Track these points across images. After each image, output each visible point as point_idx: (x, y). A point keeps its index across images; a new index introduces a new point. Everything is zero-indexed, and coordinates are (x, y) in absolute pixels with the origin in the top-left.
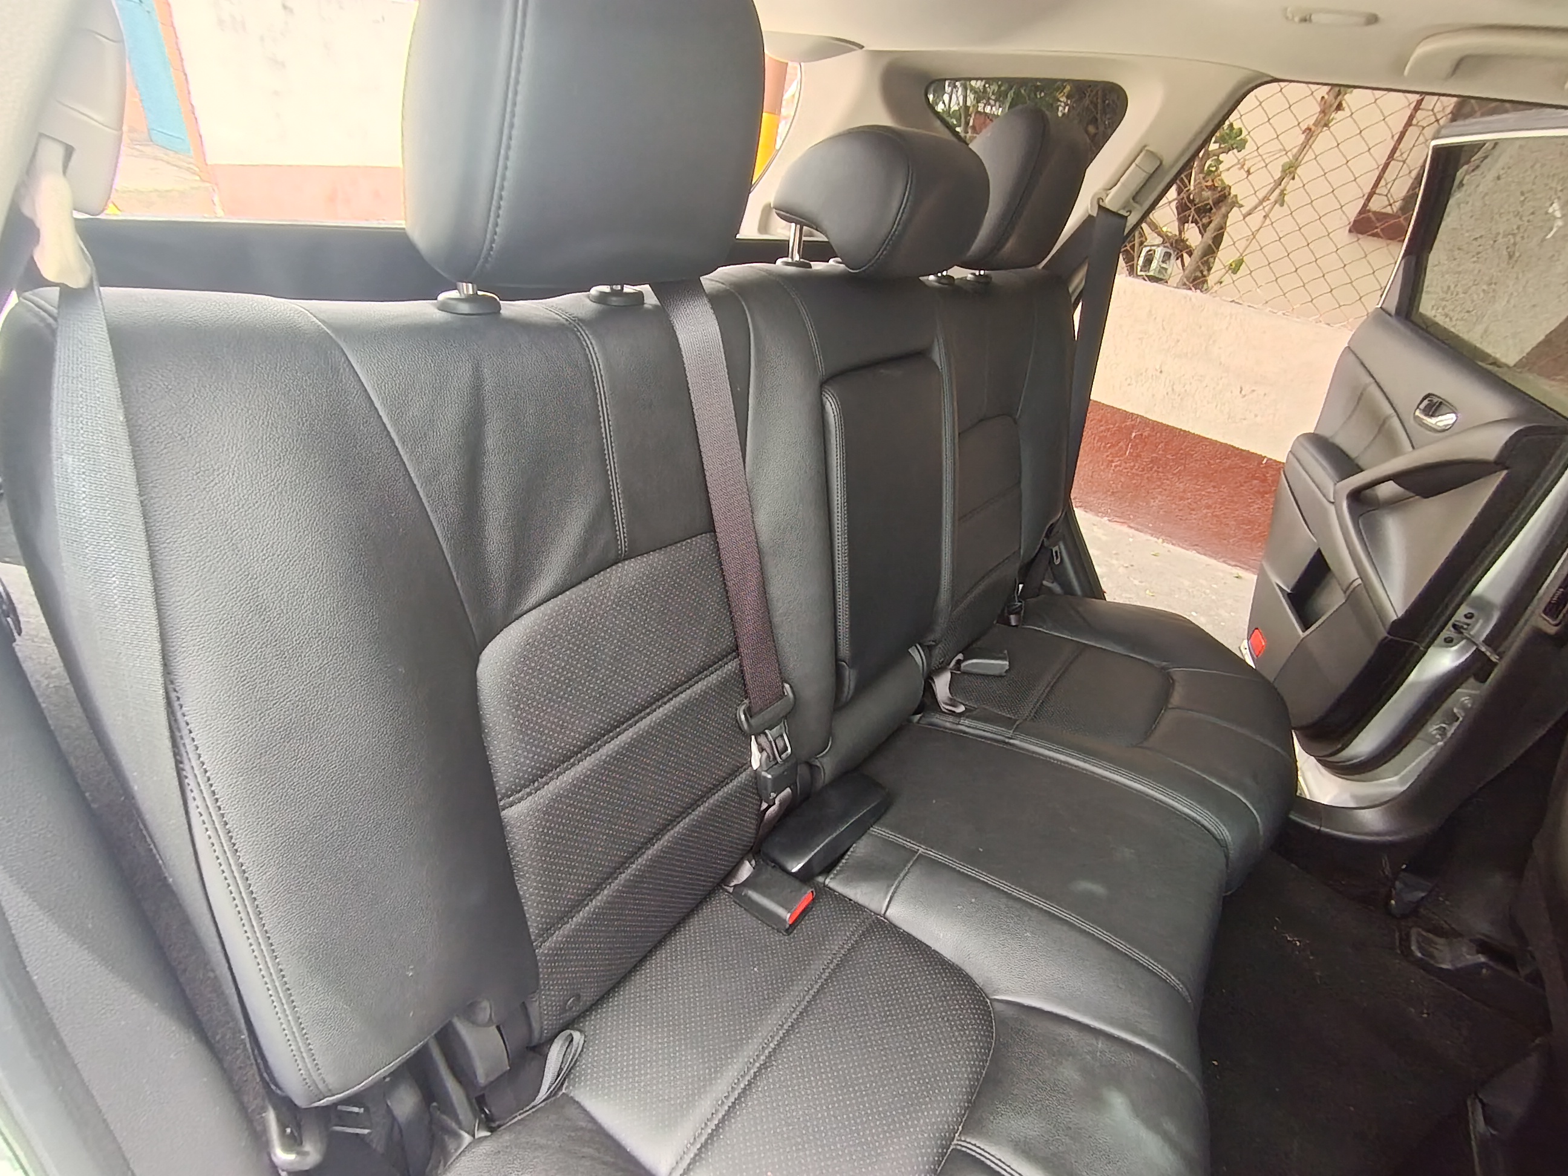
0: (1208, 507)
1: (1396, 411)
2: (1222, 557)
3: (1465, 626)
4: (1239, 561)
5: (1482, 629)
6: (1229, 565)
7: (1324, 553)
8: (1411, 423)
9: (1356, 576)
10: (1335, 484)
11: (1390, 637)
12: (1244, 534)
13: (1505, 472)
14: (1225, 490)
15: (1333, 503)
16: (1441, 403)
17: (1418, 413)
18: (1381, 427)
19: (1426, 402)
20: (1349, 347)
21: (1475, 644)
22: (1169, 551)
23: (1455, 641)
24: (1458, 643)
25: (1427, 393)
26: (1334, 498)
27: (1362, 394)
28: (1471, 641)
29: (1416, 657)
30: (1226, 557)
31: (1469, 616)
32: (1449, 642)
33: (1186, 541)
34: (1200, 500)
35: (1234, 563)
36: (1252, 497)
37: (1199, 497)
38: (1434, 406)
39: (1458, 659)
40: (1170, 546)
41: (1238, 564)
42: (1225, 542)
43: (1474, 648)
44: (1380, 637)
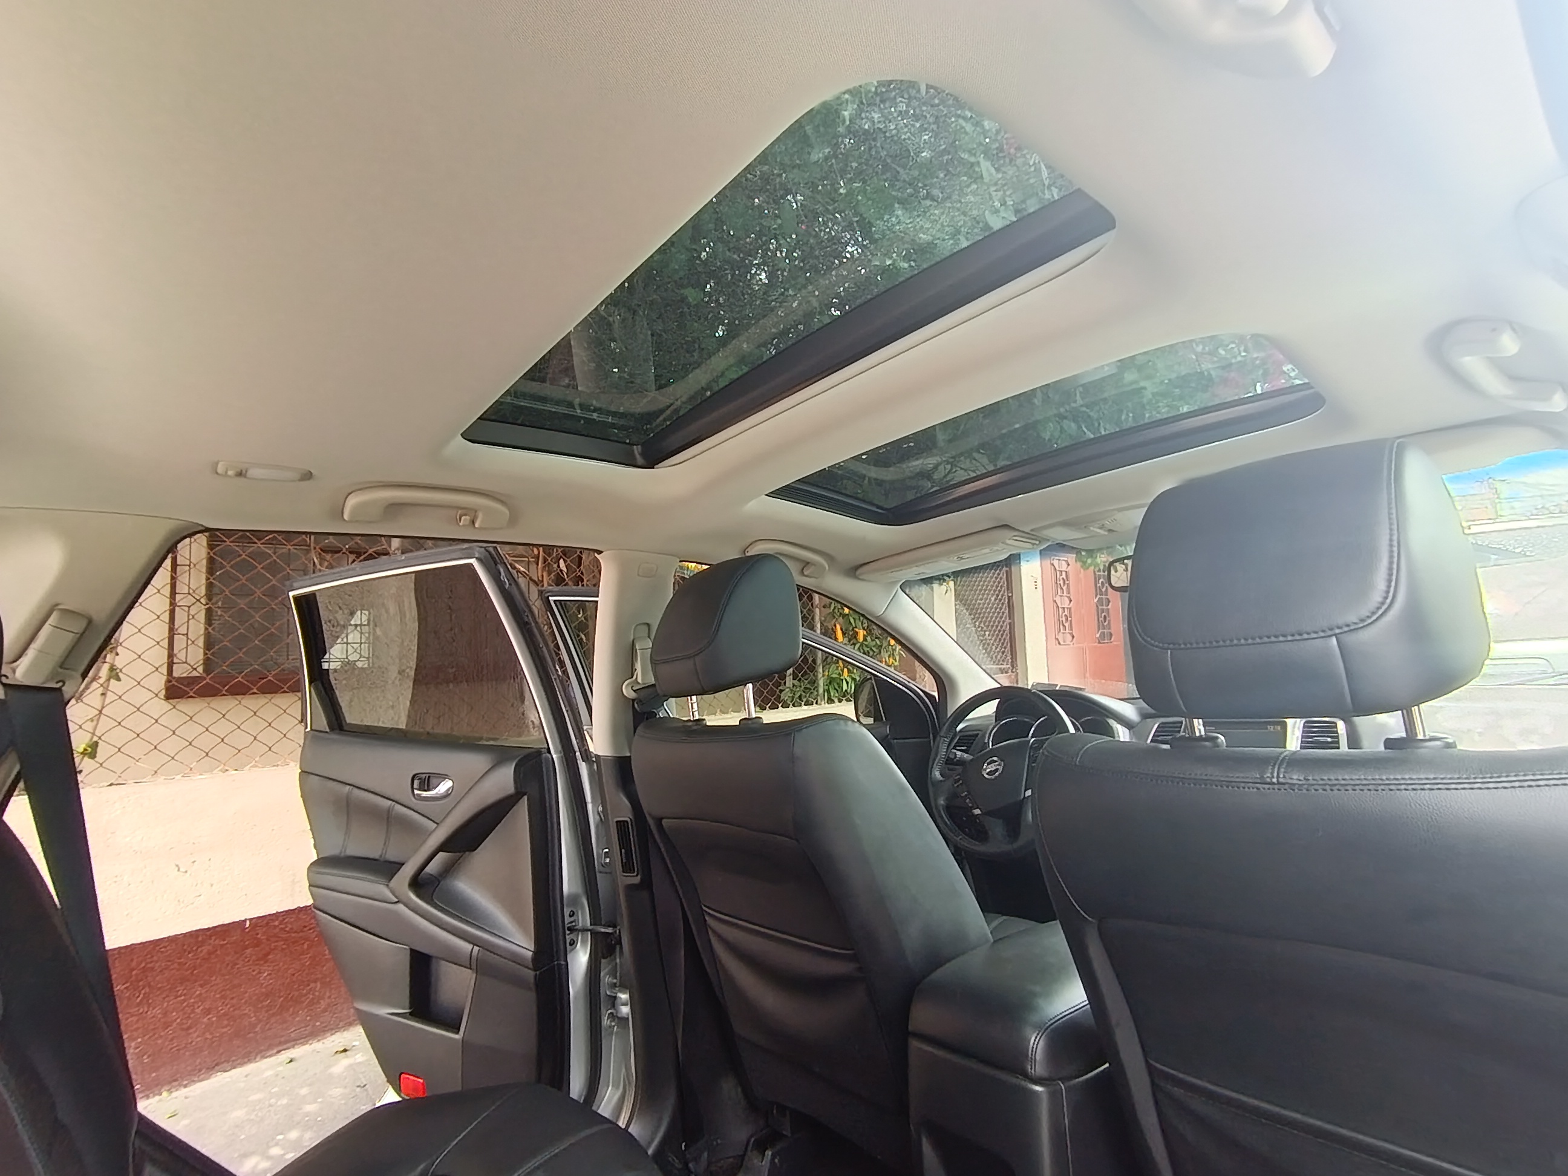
0: (208, 1012)
1: (393, 801)
2: (257, 1055)
3: (574, 924)
4: (280, 1043)
5: (584, 919)
6: (270, 1056)
7: (418, 949)
8: (412, 802)
9: (470, 947)
10: (387, 885)
11: (538, 973)
12: (267, 1011)
13: (525, 797)
14: (218, 981)
15: (398, 902)
16: (429, 777)
17: (416, 792)
18: (388, 820)
19: (416, 782)
20: (303, 771)
21: (588, 930)
22: (186, 1098)
23: (575, 939)
24: (577, 940)
25: (411, 776)
26: (396, 897)
27: (347, 802)
28: (584, 930)
29: (564, 970)
30: (261, 1051)
31: (572, 915)
32: (573, 943)
33: (200, 1070)
34: (193, 1011)
35: (275, 1051)
36: (253, 968)
37: (188, 1010)
38: (426, 782)
39: (586, 952)
40: (183, 1092)
41: (280, 1048)
42: (251, 1035)
43: (589, 933)
44: (532, 980)
